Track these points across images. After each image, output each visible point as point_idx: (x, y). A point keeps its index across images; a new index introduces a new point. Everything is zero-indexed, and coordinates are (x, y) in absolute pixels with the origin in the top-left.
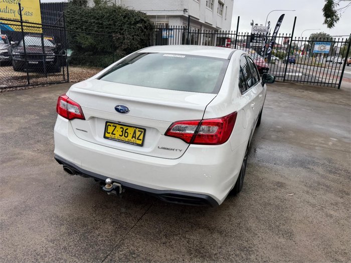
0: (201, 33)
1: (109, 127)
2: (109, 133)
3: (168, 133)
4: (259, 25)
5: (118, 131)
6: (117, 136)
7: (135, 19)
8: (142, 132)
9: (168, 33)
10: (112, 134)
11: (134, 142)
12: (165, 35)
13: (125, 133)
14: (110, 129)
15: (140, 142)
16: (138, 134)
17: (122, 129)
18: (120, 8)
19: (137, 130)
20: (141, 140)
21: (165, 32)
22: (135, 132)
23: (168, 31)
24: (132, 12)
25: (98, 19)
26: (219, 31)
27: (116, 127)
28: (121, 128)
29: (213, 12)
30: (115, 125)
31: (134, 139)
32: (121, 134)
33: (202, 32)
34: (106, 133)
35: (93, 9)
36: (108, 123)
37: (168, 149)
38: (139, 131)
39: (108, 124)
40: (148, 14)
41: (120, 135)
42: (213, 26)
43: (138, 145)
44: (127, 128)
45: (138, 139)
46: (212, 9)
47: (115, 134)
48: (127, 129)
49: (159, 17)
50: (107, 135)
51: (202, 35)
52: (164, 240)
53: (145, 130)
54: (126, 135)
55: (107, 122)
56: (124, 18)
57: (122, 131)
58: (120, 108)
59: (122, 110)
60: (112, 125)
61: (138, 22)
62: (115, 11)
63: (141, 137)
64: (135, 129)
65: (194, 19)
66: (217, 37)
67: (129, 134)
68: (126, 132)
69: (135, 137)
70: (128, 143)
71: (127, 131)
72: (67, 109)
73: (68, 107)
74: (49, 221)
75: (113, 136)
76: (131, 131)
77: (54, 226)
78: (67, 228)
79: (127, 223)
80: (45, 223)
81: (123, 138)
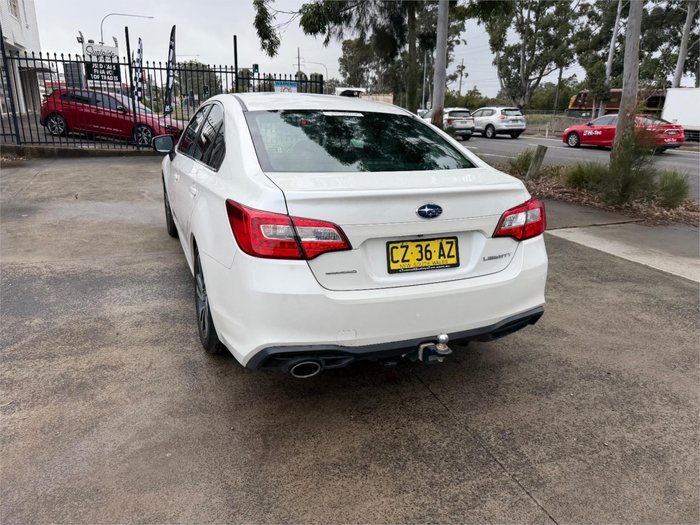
2: (398, 261)
3: (499, 234)
4: (96, 43)
6: (413, 263)
8: (452, 243)
10: (403, 261)
13: (425, 253)
14: (398, 254)
15: (453, 261)
16: (446, 248)
17: (419, 249)
19: (444, 241)
20: (453, 256)
22: (441, 247)
26: (22, 54)
27: (407, 247)
30: (405, 244)
31: (442, 258)
34: (392, 264)
36: (391, 244)
37: (496, 258)
38: (447, 243)
39: (391, 246)
41: (418, 260)
44: (427, 243)
45: (449, 257)
47: (408, 261)
48: (428, 245)
50: (394, 266)
52: (498, 399)
53: (456, 238)
54: (429, 256)
55: (388, 244)
57: (421, 252)
58: (427, 210)
59: (431, 212)
60: (399, 245)
63: (453, 252)
66: (20, 68)
68: (426, 251)
69: (444, 255)
70: (435, 268)
71: (428, 249)
72: (297, 238)
73: (300, 235)
74: (336, 478)
75: (406, 265)
76: (434, 246)
77: (358, 477)
78: (382, 465)
79: (432, 409)
80: (338, 484)
81: (424, 262)
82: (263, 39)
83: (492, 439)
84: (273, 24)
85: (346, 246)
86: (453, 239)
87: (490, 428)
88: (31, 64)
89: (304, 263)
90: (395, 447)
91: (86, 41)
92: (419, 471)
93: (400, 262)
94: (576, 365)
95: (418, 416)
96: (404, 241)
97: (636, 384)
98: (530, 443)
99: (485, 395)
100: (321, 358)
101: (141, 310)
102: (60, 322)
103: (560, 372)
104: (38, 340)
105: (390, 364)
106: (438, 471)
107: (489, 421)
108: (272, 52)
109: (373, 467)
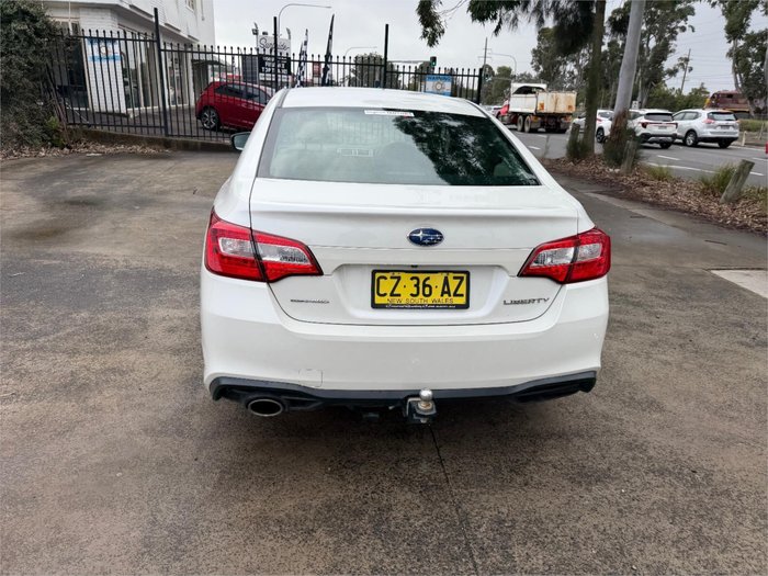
1: (381, 280)
2: (385, 295)
3: (526, 272)
4: (270, 35)
5: (407, 287)
6: (405, 298)
8: (462, 279)
9: (103, 50)
10: (392, 295)
11: (448, 303)
13: (423, 288)
14: (386, 286)
15: (461, 301)
16: (453, 284)
17: (415, 282)
19: (451, 276)
20: (462, 295)
22: (446, 282)
26: (195, 45)
27: (399, 278)
28: (412, 279)
30: (396, 274)
31: (446, 296)
32: (415, 293)
33: (162, 47)
34: (376, 296)
36: (378, 273)
37: (523, 302)
38: (455, 278)
39: (378, 275)
41: (412, 295)
42: (181, 34)
43: (459, 307)
45: (455, 295)
47: (399, 295)
48: (428, 278)
50: (378, 300)
52: (519, 479)
53: (468, 273)
54: (427, 292)
55: (374, 272)
57: (417, 286)
58: (420, 235)
59: (428, 238)
60: (388, 275)
63: (462, 290)
64: (445, 274)
65: (142, 15)
66: (193, 61)
67: (433, 287)
68: (425, 286)
69: (448, 292)
70: (435, 307)
71: (427, 283)
72: (258, 256)
73: (261, 252)
74: (271, 537)
75: (395, 300)
76: (437, 281)
77: (296, 542)
78: (329, 533)
79: (429, 477)
80: (269, 544)
81: (420, 299)
82: (426, 27)
83: (482, 529)
84: (437, 9)
85: (316, 270)
86: (464, 274)
87: (488, 513)
88: (202, 57)
89: (264, 285)
90: (358, 514)
91: (260, 33)
92: (369, 550)
93: (388, 297)
94: (651, 452)
95: (406, 482)
96: (395, 271)
97: (727, 493)
98: (529, 544)
99: (505, 471)
100: (283, 397)
101: (183, 315)
102: (102, 318)
103: (624, 458)
104: (74, 333)
105: (372, 415)
106: (392, 554)
107: (489, 505)
108: (432, 42)
109: (320, 533)
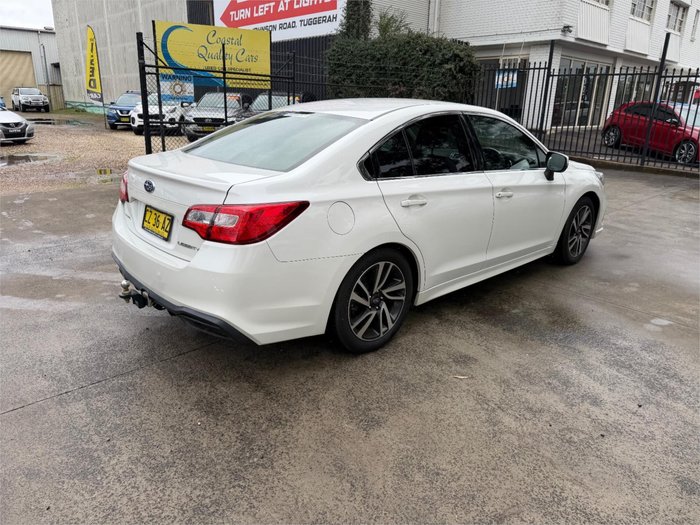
0: (613, 75)
1: (147, 212)
3: (185, 224)
5: (153, 219)
6: (151, 226)
7: (443, 55)
8: (170, 221)
9: (506, 79)
10: (148, 222)
11: (162, 234)
12: (500, 83)
15: (167, 235)
16: (167, 223)
18: (419, 36)
19: (167, 218)
21: (501, 77)
22: (164, 221)
23: (506, 74)
24: (440, 42)
25: (379, 60)
27: (152, 213)
28: (155, 214)
29: (651, 26)
30: (151, 210)
31: (163, 230)
32: (154, 223)
33: (617, 71)
34: (144, 221)
35: (374, 43)
37: (188, 247)
39: (147, 208)
40: (474, 43)
42: (648, 58)
43: (165, 239)
44: (159, 214)
45: (166, 231)
46: (649, 20)
48: (159, 216)
49: (510, 47)
51: (616, 78)
53: (173, 218)
54: (158, 225)
56: (425, 54)
61: (447, 61)
62: (409, 42)
63: (169, 229)
64: (165, 216)
65: (591, 45)
67: (160, 223)
68: (158, 220)
70: (157, 235)
75: (148, 226)
76: (162, 219)
81: (155, 228)
85: (127, 198)
96: (152, 207)
